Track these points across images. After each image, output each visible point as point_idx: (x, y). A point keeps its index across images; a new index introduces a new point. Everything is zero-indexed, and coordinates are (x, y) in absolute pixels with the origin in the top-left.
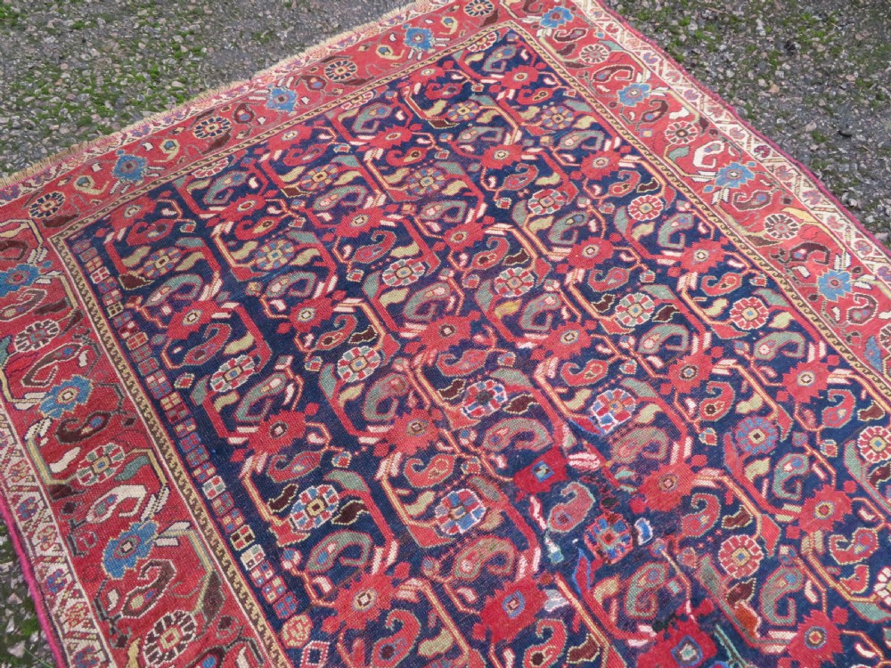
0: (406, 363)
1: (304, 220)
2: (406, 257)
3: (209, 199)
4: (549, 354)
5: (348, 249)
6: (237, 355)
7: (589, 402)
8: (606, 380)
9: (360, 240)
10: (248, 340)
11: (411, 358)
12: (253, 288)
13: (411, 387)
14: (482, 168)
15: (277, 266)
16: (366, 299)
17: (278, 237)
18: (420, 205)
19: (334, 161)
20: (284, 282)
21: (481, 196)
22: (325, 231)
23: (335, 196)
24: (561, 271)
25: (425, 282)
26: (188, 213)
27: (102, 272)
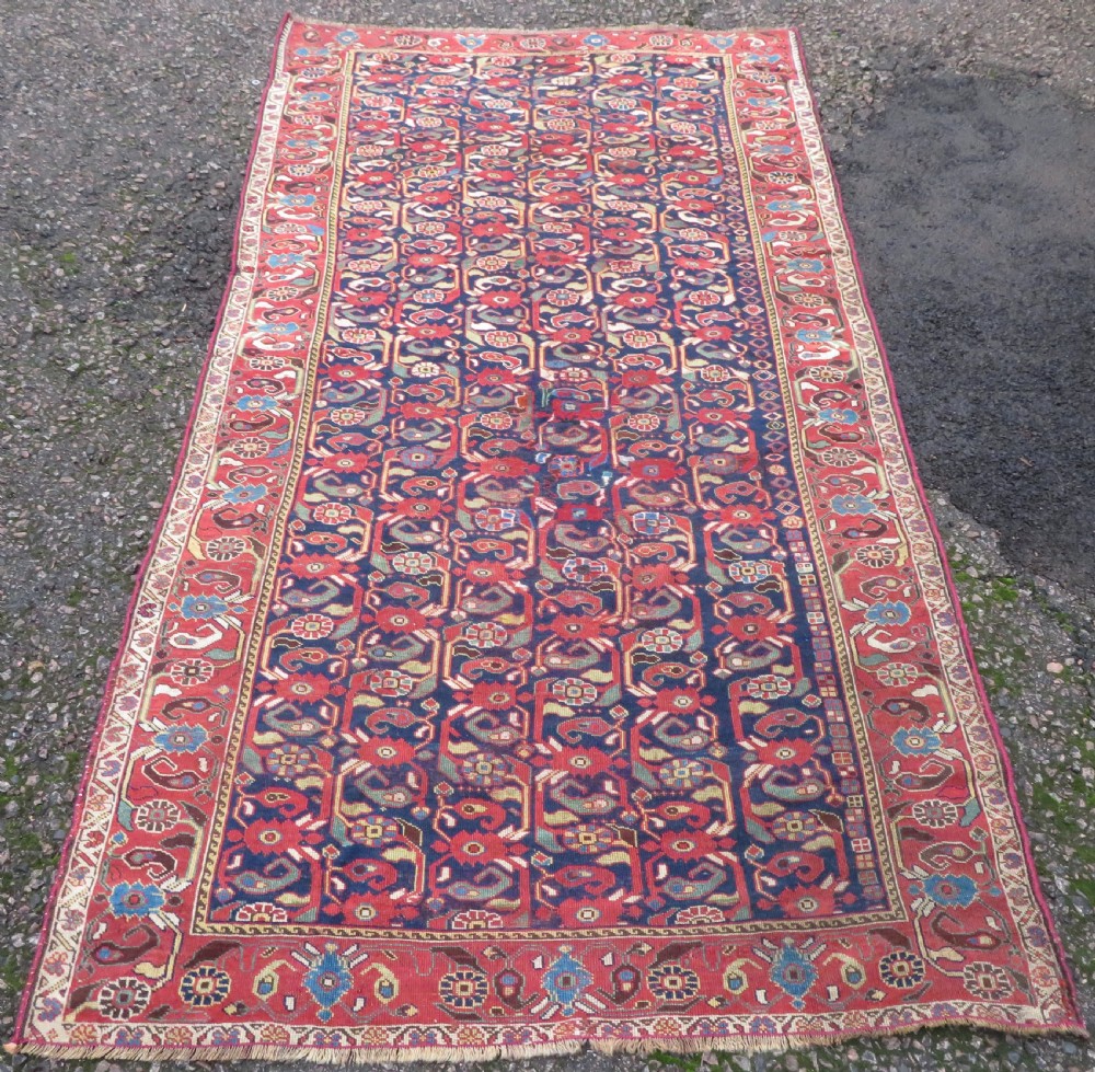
0: (624, 623)
1: (633, 795)
2: (563, 705)
3: (720, 876)
4: (510, 570)
5: (610, 741)
6: (759, 700)
8: (483, 536)
9: (593, 743)
10: (744, 707)
11: (617, 625)
12: (718, 752)
13: (632, 605)
14: (418, 751)
15: (686, 761)
16: (623, 688)
17: (669, 790)
18: (510, 749)
19: (560, 850)
20: (686, 742)
21: (445, 724)
22: (619, 772)
23: (585, 806)
24: (441, 622)
25: (560, 673)
26: (749, 870)
27: (859, 848)
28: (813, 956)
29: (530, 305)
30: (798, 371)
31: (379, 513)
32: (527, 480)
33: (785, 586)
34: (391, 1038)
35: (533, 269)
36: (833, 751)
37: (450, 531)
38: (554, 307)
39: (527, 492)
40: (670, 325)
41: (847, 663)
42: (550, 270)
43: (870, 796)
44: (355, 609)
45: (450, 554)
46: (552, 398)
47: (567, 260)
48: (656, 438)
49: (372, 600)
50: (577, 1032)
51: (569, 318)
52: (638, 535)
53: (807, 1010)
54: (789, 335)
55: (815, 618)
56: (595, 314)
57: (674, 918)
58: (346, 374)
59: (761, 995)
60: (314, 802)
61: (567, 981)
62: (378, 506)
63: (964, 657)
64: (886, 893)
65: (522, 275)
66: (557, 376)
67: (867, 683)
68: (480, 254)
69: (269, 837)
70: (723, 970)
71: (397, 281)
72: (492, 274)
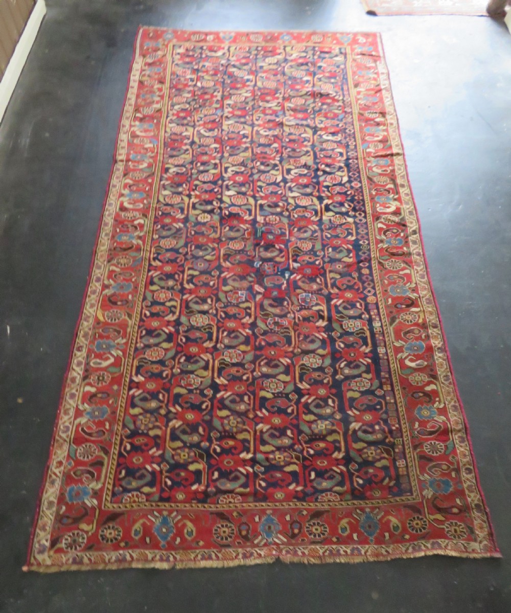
0: (296, 351)
1: (300, 438)
2: (268, 391)
3: (338, 478)
4: (243, 324)
5: (289, 410)
6: (356, 391)
7: (243, 302)
8: (231, 305)
9: (282, 412)
10: (350, 394)
11: (292, 352)
12: (338, 416)
13: (299, 341)
14: (204, 416)
15: (324, 421)
16: (295, 384)
17: (316, 435)
18: (245, 413)
19: (267, 464)
20: (324, 412)
21: (215, 402)
22: (294, 426)
23: (278, 442)
24: (212, 350)
25: (266, 376)
26: (351, 475)
27: (400, 465)
28: (379, 517)
29: (253, 181)
30: (377, 217)
31: (183, 294)
32: (251, 276)
33: (368, 334)
34: (193, 556)
35: (254, 162)
36: (389, 417)
37: (216, 303)
38: (264, 183)
39: (251, 282)
40: (317, 194)
41: (395, 373)
42: (262, 164)
43: (405, 439)
44: (174, 344)
45: (216, 315)
46: (262, 232)
47: (270, 159)
48: (310, 254)
49: (181, 340)
50: (274, 552)
51: (271, 189)
52: (302, 305)
53: (376, 544)
54: (372, 199)
55: (381, 350)
56: (283, 187)
57: (317, 498)
58: (167, 221)
59: (355, 536)
60: (157, 442)
61: (270, 528)
62: (183, 291)
63: (448, 370)
64: (411, 487)
65: (250, 166)
66: (265, 220)
67: (405, 383)
68: (230, 155)
69: (137, 460)
70: (339, 523)
71: (192, 169)
72: (235, 165)
